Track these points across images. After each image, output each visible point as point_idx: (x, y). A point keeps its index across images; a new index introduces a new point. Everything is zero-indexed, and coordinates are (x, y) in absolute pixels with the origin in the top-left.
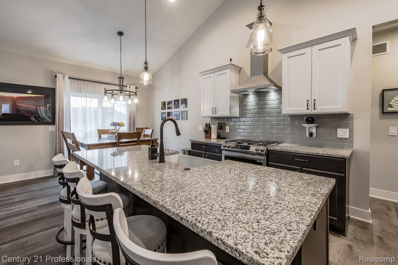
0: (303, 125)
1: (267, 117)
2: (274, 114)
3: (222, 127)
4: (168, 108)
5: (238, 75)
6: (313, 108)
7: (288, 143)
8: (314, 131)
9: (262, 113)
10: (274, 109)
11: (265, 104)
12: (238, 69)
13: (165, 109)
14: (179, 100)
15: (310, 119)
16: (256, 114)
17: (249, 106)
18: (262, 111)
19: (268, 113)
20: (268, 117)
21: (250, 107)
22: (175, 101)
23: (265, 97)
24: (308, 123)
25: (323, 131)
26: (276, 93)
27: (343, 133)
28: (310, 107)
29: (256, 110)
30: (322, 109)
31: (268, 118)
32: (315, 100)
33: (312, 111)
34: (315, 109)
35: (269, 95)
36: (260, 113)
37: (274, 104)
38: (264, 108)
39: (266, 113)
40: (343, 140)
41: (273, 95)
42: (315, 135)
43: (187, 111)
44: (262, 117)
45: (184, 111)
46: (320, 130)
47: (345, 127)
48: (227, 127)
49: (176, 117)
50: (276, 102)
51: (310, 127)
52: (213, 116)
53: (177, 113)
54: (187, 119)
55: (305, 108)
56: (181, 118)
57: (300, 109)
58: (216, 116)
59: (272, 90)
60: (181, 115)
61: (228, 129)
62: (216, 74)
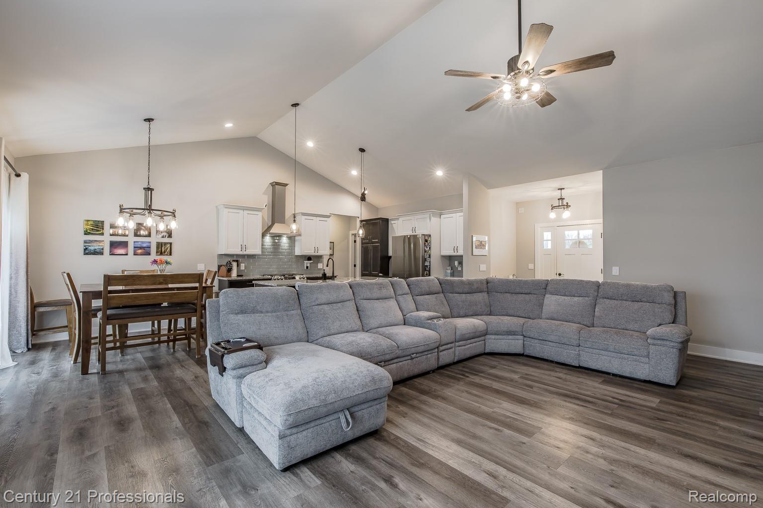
0: (303, 261)
2: (285, 254)
4: (112, 234)
9: (277, 253)
10: (286, 250)
13: (102, 234)
15: (309, 258)
16: (272, 253)
17: (267, 246)
18: (277, 251)
19: (280, 253)
20: (281, 256)
23: (279, 241)
27: (320, 266)
34: (317, 252)
35: (282, 240)
37: (285, 246)
42: (309, 268)
43: (171, 244)
44: (276, 256)
45: (166, 244)
47: (321, 263)
48: (241, 264)
49: (139, 251)
50: (287, 245)
51: (307, 263)
52: (241, 253)
53: (145, 245)
54: (171, 255)
55: (313, 251)
56: (157, 252)
57: (311, 252)
58: (245, 253)
59: (285, 236)
60: (158, 248)
61: (243, 266)
62: (246, 212)
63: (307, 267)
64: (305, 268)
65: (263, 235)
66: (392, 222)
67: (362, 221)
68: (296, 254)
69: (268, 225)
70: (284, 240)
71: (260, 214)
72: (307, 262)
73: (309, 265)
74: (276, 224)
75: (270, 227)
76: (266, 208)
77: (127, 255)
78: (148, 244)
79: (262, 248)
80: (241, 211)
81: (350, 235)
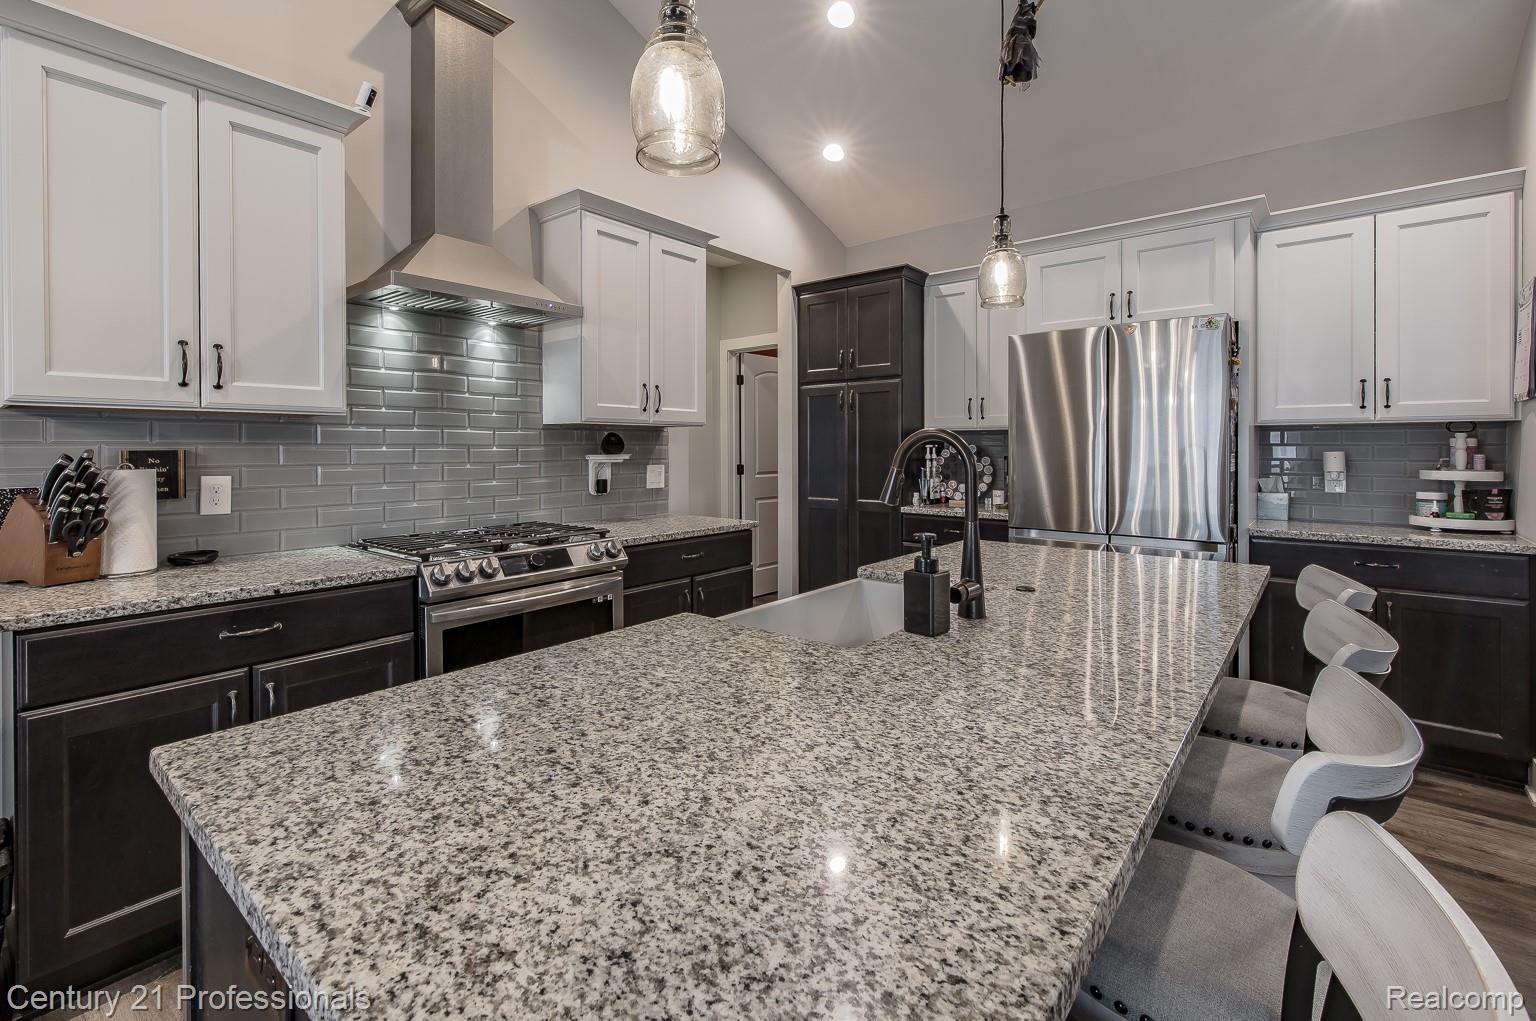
1: (464, 428)
2: (494, 415)
9: (442, 409)
10: (494, 395)
11: (458, 370)
16: (415, 409)
17: (379, 368)
18: (445, 400)
19: (469, 412)
20: (470, 427)
21: (383, 371)
23: (458, 340)
27: (655, 476)
29: (414, 392)
31: (469, 430)
32: (657, 387)
35: (475, 336)
36: (435, 408)
37: (492, 377)
38: (452, 386)
39: (464, 410)
40: (654, 493)
41: (488, 338)
42: (610, 489)
44: (442, 427)
47: (658, 461)
48: (207, 481)
50: (499, 369)
51: (599, 465)
52: (184, 400)
55: (637, 406)
57: (622, 408)
58: (215, 401)
61: (217, 494)
63: (601, 486)
64: (592, 490)
65: (359, 304)
66: (945, 289)
67: (799, 290)
68: (549, 418)
69: (388, 243)
70: (486, 344)
71: (332, 148)
72: (603, 458)
73: (607, 474)
74: (438, 242)
75: (399, 259)
76: (377, 113)
79: (353, 380)
80: (179, 101)
81: (724, 355)
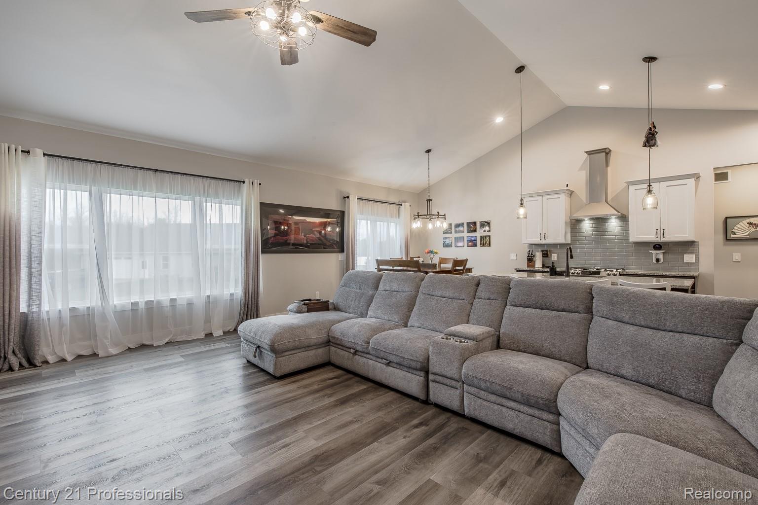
0: (650, 251)
1: (607, 244)
2: (616, 240)
3: (547, 254)
4: (456, 232)
5: (569, 199)
6: (662, 236)
7: (633, 269)
8: (661, 257)
10: (616, 236)
11: (604, 230)
12: (570, 193)
13: (451, 233)
14: (476, 222)
15: (657, 246)
16: (593, 240)
17: (584, 232)
18: (601, 238)
19: (608, 240)
22: (468, 224)
23: (604, 224)
24: (655, 250)
25: (670, 257)
26: (617, 220)
27: (689, 258)
28: (659, 236)
30: (670, 237)
32: (664, 229)
33: (660, 239)
34: (664, 237)
35: (610, 222)
36: (598, 239)
37: (615, 231)
38: (603, 235)
39: (606, 240)
40: (689, 264)
41: (614, 222)
42: (662, 261)
43: (489, 236)
44: (600, 244)
45: (486, 237)
46: (667, 256)
47: (692, 253)
49: (470, 244)
50: (618, 229)
51: (657, 253)
52: (541, 242)
53: (473, 239)
54: (490, 246)
55: (654, 236)
56: (481, 244)
57: (649, 237)
58: (545, 242)
59: (613, 217)
60: (481, 240)
61: (554, 257)
62: (545, 198)
63: (658, 260)
64: (654, 261)
71: (562, 196)
77: (464, 246)
78: (475, 238)
80: (540, 198)
